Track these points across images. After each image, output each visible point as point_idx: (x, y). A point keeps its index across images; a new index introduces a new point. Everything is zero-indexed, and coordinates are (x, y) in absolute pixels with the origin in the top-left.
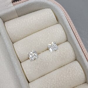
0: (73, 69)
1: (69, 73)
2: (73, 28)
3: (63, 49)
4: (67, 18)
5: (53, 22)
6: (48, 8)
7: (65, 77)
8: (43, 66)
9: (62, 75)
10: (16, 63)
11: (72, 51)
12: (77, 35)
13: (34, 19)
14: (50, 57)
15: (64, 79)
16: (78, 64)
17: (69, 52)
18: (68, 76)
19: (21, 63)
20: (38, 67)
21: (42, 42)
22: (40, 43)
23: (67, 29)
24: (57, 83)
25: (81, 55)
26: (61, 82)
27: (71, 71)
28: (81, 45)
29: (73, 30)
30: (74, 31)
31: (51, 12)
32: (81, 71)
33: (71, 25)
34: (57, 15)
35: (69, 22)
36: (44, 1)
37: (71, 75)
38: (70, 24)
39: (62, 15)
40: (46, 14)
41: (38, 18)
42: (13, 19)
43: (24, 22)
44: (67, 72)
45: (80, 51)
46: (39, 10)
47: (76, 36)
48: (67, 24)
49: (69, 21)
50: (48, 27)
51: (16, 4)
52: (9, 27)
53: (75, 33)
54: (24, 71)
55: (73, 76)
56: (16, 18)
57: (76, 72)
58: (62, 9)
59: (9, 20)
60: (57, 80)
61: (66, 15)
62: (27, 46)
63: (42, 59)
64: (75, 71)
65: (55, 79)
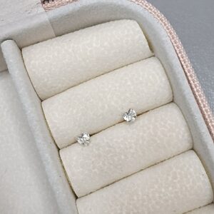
0: (183, 172)
1: (175, 181)
2: (188, 74)
3: (163, 123)
4: (176, 48)
5: (141, 53)
6: (131, 19)
7: (163, 190)
8: (112, 162)
9: (156, 186)
10: (47, 155)
11: (183, 129)
12: (198, 91)
13: (94, 45)
14: (129, 141)
15: (162, 195)
16: (198, 160)
17: (177, 130)
18: (170, 188)
19: (59, 149)
20: (101, 164)
21: (113, 103)
22: (106, 106)
23: (174, 74)
24: (145, 203)
25: (206, 140)
26: (154, 202)
27: (179, 176)
28: (207, 117)
29: (190, 78)
30: (192, 82)
31: (138, 29)
32: (202, 179)
33: (185, 67)
34: (151, 38)
35: (181, 59)
36: (120, 3)
37: (178, 186)
38: (183, 63)
39: (164, 39)
40: (125, 35)
41: (106, 44)
42: (42, 41)
43: (70, 50)
44: (170, 178)
45: (203, 131)
46: (109, 21)
47: (197, 94)
48: (176, 62)
49: (180, 55)
50: (127, 65)
51: (53, 7)
52: (32, 62)
53: (193, 86)
54: (65, 172)
55: (184, 188)
56: (51, 38)
57: (191, 180)
58: (165, 25)
59: (33, 44)
60: (145, 197)
61: (173, 41)
62: (75, 111)
63: (111, 145)
64: (189, 177)
65: (140, 193)
